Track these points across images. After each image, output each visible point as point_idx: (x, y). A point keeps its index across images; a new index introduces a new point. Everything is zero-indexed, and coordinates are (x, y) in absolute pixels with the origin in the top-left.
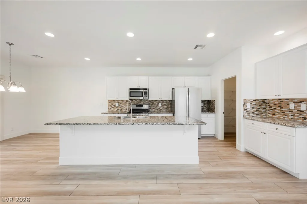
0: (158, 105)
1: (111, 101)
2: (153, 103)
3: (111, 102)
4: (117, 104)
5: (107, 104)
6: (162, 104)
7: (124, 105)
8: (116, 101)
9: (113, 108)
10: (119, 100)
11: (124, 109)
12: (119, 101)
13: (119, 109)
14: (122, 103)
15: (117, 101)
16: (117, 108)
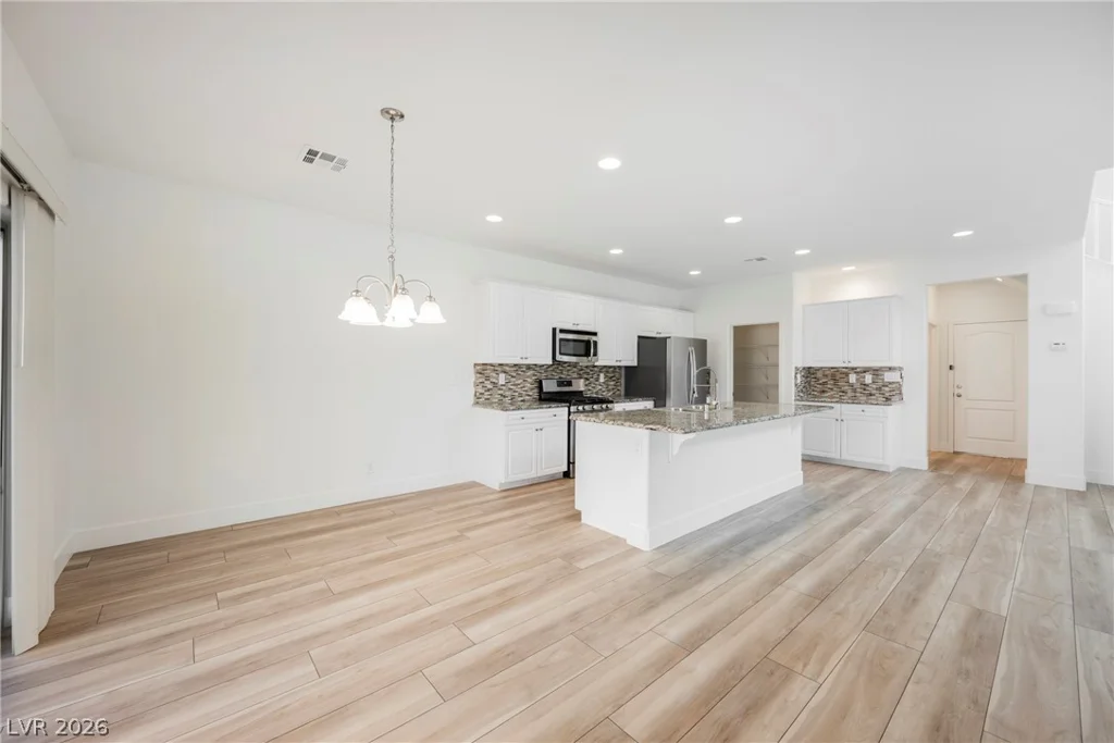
0: (597, 380)
1: (485, 367)
2: (588, 374)
3: (483, 370)
4: (502, 379)
5: (471, 377)
6: (606, 377)
7: (519, 382)
8: (499, 369)
9: (489, 390)
10: (507, 365)
11: (520, 394)
12: (507, 368)
13: (507, 393)
14: (514, 374)
15: (501, 368)
16: (500, 392)
